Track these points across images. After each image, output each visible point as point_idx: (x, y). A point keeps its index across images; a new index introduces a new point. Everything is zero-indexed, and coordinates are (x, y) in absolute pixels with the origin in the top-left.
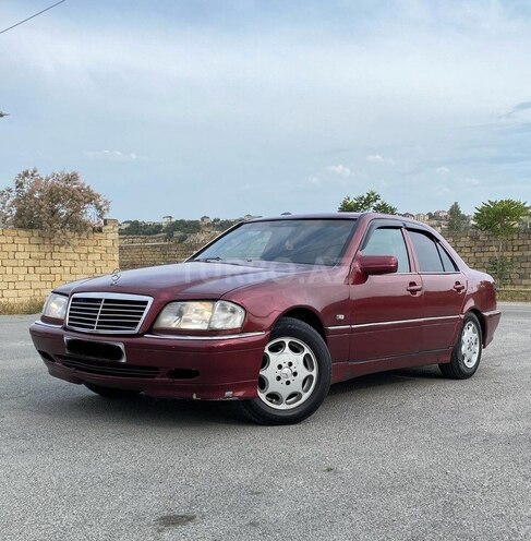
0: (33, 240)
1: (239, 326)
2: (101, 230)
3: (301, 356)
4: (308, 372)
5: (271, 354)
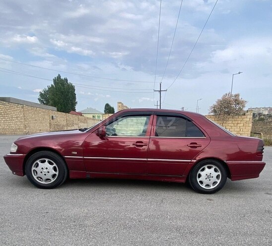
0: (216, 119)
1: (15, 151)
2: (244, 115)
3: (52, 166)
4: (54, 172)
5: (40, 163)
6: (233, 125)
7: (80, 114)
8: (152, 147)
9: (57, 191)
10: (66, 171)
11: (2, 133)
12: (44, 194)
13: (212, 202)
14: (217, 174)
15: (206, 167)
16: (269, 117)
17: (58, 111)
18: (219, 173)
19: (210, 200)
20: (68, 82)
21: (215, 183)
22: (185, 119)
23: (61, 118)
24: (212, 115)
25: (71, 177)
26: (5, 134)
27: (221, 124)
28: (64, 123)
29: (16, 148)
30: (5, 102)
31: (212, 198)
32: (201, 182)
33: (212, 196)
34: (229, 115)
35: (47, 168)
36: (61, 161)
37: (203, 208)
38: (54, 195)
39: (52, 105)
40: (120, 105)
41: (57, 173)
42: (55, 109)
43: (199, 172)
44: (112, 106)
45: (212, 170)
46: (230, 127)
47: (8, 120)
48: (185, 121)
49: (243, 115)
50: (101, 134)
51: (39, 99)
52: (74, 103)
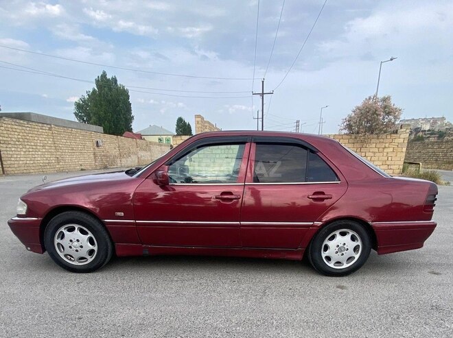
0: (351, 141)
1: (24, 213)
2: (396, 132)
3: (86, 237)
4: (91, 247)
5: (66, 232)
6: (376, 150)
7: (139, 136)
8: (249, 200)
9: (98, 276)
10: (109, 244)
11: (25, 171)
12: (78, 283)
13: (345, 291)
14: (355, 244)
15: (337, 233)
16: (431, 134)
17: (106, 132)
18: (359, 243)
19: (342, 288)
20: (118, 83)
21: (350, 259)
22: (305, 148)
23: (111, 143)
24: (345, 134)
25: (118, 253)
26: (29, 174)
27: (359, 150)
28: (115, 152)
29: (26, 208)
30: (22, 122)
31: (345, 284)
32: (328, 258)
33: (343, 281)
34: (372, 133)
35: (78, 241)
36: (99, 227)
37: (330, 303)
38: (93, 283)
39: (95, 124)
40: (199, 119)
41: (96, 248)
42: (101, 129)
43: (327, 242)
44: (187, 121)
45: (348, 237)
46: (372, 154)
47: (31, 150)
48: (305, 151)
49: (394, 133)
50: (161, 182)
51: (75, 113)
52: (129, 119)
